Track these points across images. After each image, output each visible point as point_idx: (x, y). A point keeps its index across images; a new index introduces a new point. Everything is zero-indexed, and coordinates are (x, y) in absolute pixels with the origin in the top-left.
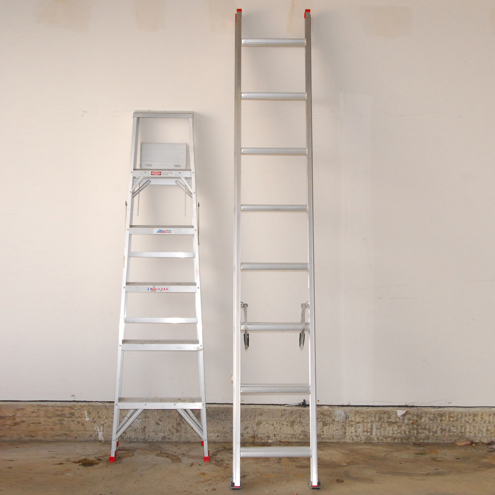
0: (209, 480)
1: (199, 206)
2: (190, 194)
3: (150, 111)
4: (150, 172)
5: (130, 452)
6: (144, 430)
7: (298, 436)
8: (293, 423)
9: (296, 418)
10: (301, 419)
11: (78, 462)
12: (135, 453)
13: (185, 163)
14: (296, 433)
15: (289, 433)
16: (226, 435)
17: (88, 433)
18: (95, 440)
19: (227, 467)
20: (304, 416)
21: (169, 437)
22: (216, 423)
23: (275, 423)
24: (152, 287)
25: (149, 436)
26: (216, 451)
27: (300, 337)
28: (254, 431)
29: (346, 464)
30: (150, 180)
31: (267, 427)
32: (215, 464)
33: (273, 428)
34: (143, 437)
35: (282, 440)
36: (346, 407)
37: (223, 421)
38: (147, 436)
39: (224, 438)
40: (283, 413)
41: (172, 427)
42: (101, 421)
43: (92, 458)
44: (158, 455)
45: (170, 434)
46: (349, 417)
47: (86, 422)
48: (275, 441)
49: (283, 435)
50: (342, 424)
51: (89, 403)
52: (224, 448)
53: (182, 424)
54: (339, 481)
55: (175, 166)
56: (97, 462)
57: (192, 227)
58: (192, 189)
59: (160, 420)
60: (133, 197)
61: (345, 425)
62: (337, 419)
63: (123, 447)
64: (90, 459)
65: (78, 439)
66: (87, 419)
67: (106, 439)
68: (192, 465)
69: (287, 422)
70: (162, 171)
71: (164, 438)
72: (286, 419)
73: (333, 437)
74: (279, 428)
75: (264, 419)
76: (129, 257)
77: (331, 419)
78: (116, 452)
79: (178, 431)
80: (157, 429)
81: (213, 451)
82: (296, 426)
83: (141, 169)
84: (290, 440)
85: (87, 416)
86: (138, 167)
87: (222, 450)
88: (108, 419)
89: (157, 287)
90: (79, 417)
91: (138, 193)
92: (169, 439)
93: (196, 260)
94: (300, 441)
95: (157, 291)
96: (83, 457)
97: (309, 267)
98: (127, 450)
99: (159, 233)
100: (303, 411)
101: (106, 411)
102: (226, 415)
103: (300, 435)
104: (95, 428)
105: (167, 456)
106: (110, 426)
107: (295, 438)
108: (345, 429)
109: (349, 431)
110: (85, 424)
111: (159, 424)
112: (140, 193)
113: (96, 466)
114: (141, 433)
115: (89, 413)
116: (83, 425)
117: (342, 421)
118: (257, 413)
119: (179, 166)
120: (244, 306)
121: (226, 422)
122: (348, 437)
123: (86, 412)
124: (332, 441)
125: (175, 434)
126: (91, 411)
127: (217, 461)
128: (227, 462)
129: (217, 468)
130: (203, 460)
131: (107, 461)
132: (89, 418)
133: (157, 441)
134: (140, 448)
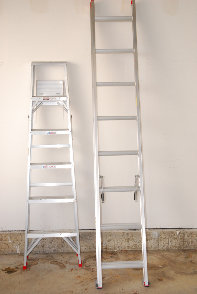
0: (83, 281)
1: (72, 117)
2: (66, 110)
3: (41, 61)
4: (42, 98)
5: (35, 261)
6: (43, 246)
7: (132, 247)
8: (128, 240)
9: (130, 237)
10: (133, 237)
11: (5, 270)
12: (38, 262)
13: (63, 92)
14: (130, 245)
15: (126, 245)
16: (91, 248)
17: (10, 249)
18: (15, 253)
19: (93, 271)
20: (135, 236)
21: (58, 250)
22: (84, 241)
23: (118, 240)
24: (45, 166)
25: (46, 250)
26: (85, 258)
27: (135, 195)
28: (107, 245)
29: (161, 266)
30: (42, 102)
31: (114, 242)
32: (86, 269)
33: (117, 243)
34: (42, 251)
35: (122, 250)
36: (158, 229)
37: (89, 240)
38: (45, 250)
39: (89, 249)
40: (123, 234)
41: (59, 244)
42: (18, 243)
43: (13, 267)
44: (52, 263)
45: (58, 248)
46: (160, 236)
47: (9, 243)
48: (118, 250)
49: (123, 247)
50: (157, 240)
51: (11, 232)
52: (90, 256)
53: (65, 242)
54: (160, 280)
55: (57, 94)
56: (16, 269)
57: (68, 130)
58: (67, 107)
59: (52, 240)
60: (33, 113)
61: (158, 240)
62: (153, 237)
63: (31, 258)
64: (12, 268)
65: (5, 253)
66: (10, 242)
67: (21, 253)
68: (72, 270)
69: (125, 239)
70: (49, 97)
71: (55, 250)
72: (124, 238)
73: (151, 247)
74: (121, 243)
75: (112, 238)
76: (31, 148)
77: (150, 237)
78: (27, 263)
79: (62, 246)
80: (50, 246)
81: (83, 259)
82: (131, 241)
83: (37, 96)
84: (127, 249)
85: (9, 240)
86: (35, 95)
87: (88, 258)
88: (22, 241)
89: (48, 166)
90: (5, 240)
91: (36, 110)
92: (58, 251)
93: (71, 149)
94: (133, 250)
95: (49, 168)
96: (8, 267)
97: (139, 153)
98: (33, 260)
99: (49, 134)
100: (134, 233)
101: (21, 236)
102: (90, 237)
103: (133, 246)
104: (15, 247)
105: (57, 264)
106: (23, 245)
107: (130, 248)
108: (158, 242)
109: (161, 243)
110: (9, 244)
111: (51, 243)
112: (37, 110)
113: (15, 273)
114: (41, 248)
115: (11, 238)
116: (7, 245)
117: (156, 238)
118: (108, 235)
119: (60, 94)
120: (101, 177)
121: (90, 240)
122: (160, 247)
123: (9, 238)
124: (151, 249)
125: (61, 248)
126: (12, 237)
127: (86, 267)
128: (92, 267)
129: (87, 272)
130: (78, 266)
131: (22, 269)
132: (11, 241)
133: (51, 253)
134: (41, 258)
